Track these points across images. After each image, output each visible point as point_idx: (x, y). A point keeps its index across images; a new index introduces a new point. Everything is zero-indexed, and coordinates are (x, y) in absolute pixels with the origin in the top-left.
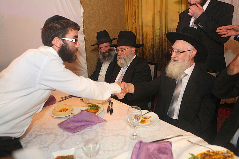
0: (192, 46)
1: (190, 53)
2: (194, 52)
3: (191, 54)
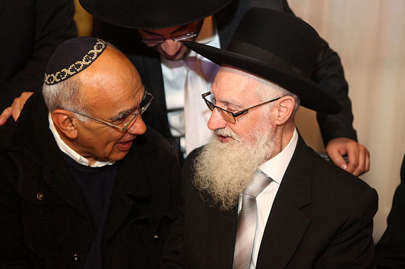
2: (288, 105)
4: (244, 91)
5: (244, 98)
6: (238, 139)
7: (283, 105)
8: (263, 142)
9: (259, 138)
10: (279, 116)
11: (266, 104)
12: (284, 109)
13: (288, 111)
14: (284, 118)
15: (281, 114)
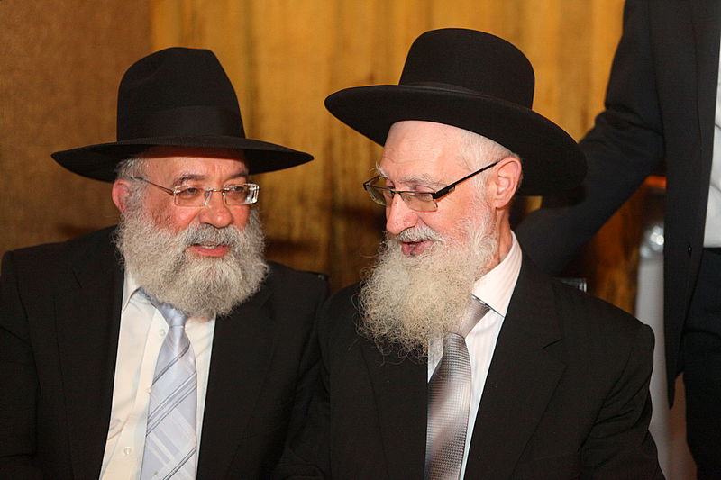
0: (490, 142)
1: (487, 184)
2: (510, 173)
3: (493, 187)
4: (441, 158)
5: (442, 169)
6: (440, 239)
7: (503, 173)
8: (478, 240)
9: (471, 234)
10: (498, 194)
11: (478, 175)
12: (504, 182)
13: (512, 184)
14: (506, 196)
15: (501, 189)
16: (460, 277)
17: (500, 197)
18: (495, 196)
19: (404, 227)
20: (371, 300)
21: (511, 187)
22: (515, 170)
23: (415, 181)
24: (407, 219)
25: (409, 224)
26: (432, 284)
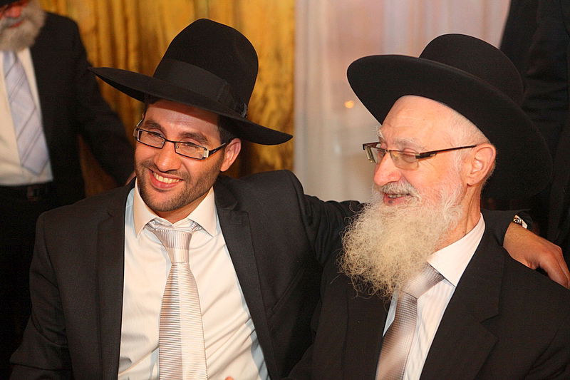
3: (469, 166)
7: (478, 156)
8: (448, 206)
9: (443, 198)
10: (472, 173)
11: (457, 150)
12: (479, 165)
13: (485, 168)
14: (478, 176)
15: (475, 170)
16: (427, 232)
17: (473, 176)
18: (469, 174)
19: (387, 181)
20: (352, 243)
21: (483, 170)
22: (490, 156)
23: (405, 144)
24: (392, 175)
25: (393, 179)
26: (402, 236)
